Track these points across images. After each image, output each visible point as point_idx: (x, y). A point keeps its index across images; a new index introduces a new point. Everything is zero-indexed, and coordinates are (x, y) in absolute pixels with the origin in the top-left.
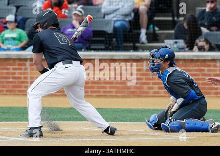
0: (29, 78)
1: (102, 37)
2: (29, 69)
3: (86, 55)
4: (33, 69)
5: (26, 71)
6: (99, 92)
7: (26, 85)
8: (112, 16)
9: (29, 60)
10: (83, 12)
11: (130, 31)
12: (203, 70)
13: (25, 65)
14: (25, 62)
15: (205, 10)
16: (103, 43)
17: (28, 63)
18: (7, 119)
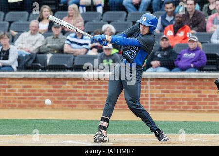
0: (149, 95)
2: (149, 88)
3: (199, 76)
4: (153, 88)
5: (147, 90)
6: (211, 107)
7: (147, 101)
9: (149, 80)
10: (197, 38)
13: (146, 84)
14: (146, 82)
17: (149, 82)
18: (128, 131)
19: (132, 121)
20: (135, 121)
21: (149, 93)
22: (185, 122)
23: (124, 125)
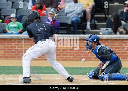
0: (24, 50)
1: (65, 26)
2: (23, 45)
4: (26, 45)
5: (22, 46)
6: (64, 57)
7: (22, 53)
8: (71, 14)
9: (23, 40)
10: (54, 12)
11: (81, 23)
12: (123, 45)
13: (21, 42)
14: (21, 41)
15: (124, 11)
16: (66, 30)
17: (23, 41)
18: (11, 73)
19: (13, 66)
20: (15, 66)
21: (24, 48)
22: (48, 67)
23: (8, 69)
